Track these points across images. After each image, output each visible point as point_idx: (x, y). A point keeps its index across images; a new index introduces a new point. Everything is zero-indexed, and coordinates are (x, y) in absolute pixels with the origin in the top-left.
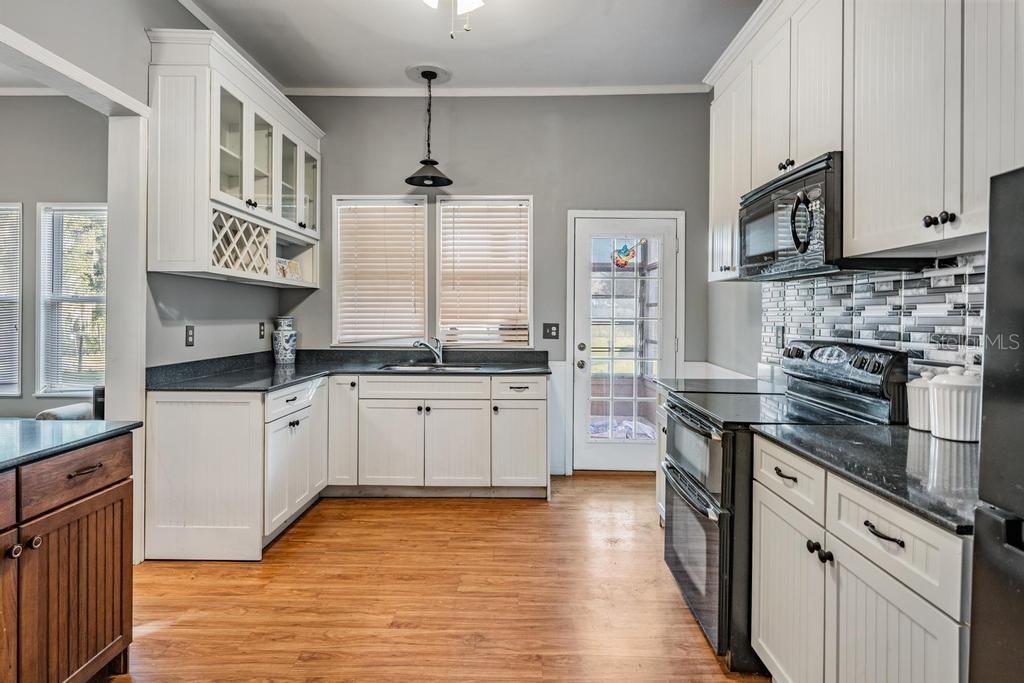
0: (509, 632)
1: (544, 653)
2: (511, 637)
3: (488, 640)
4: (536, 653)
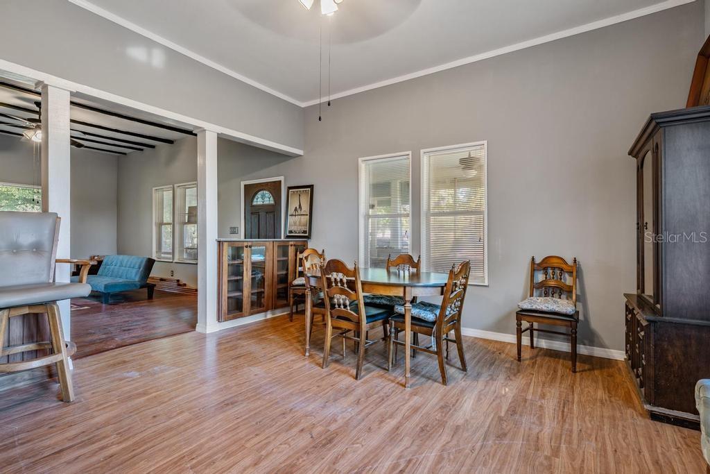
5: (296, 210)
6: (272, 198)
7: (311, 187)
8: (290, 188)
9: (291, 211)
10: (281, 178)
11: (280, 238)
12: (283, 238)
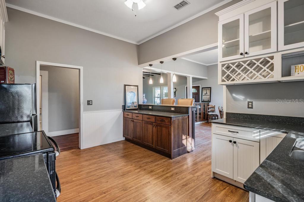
0: (119, 195)
1: (104, 195)
2: (117, 194)
3: (122, 190)
4: (106, 194)
5: (205, 94)
6: (196, 91)
7: (210, 88)
8: (203, 88)
9: (203, 94)
10: (200, 85)
11: (199, 102)
12: (200, 102)
